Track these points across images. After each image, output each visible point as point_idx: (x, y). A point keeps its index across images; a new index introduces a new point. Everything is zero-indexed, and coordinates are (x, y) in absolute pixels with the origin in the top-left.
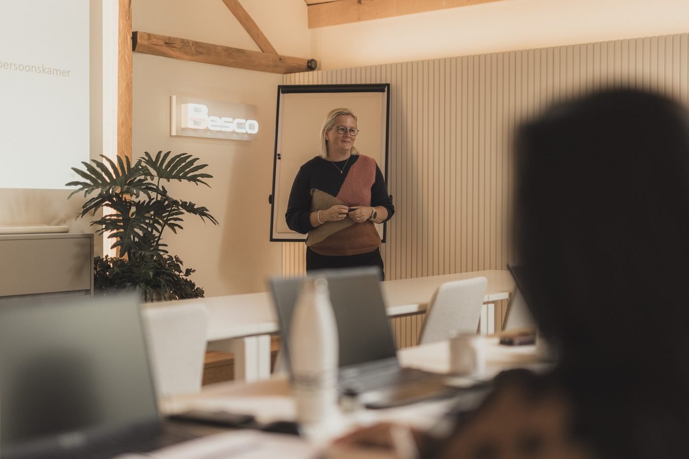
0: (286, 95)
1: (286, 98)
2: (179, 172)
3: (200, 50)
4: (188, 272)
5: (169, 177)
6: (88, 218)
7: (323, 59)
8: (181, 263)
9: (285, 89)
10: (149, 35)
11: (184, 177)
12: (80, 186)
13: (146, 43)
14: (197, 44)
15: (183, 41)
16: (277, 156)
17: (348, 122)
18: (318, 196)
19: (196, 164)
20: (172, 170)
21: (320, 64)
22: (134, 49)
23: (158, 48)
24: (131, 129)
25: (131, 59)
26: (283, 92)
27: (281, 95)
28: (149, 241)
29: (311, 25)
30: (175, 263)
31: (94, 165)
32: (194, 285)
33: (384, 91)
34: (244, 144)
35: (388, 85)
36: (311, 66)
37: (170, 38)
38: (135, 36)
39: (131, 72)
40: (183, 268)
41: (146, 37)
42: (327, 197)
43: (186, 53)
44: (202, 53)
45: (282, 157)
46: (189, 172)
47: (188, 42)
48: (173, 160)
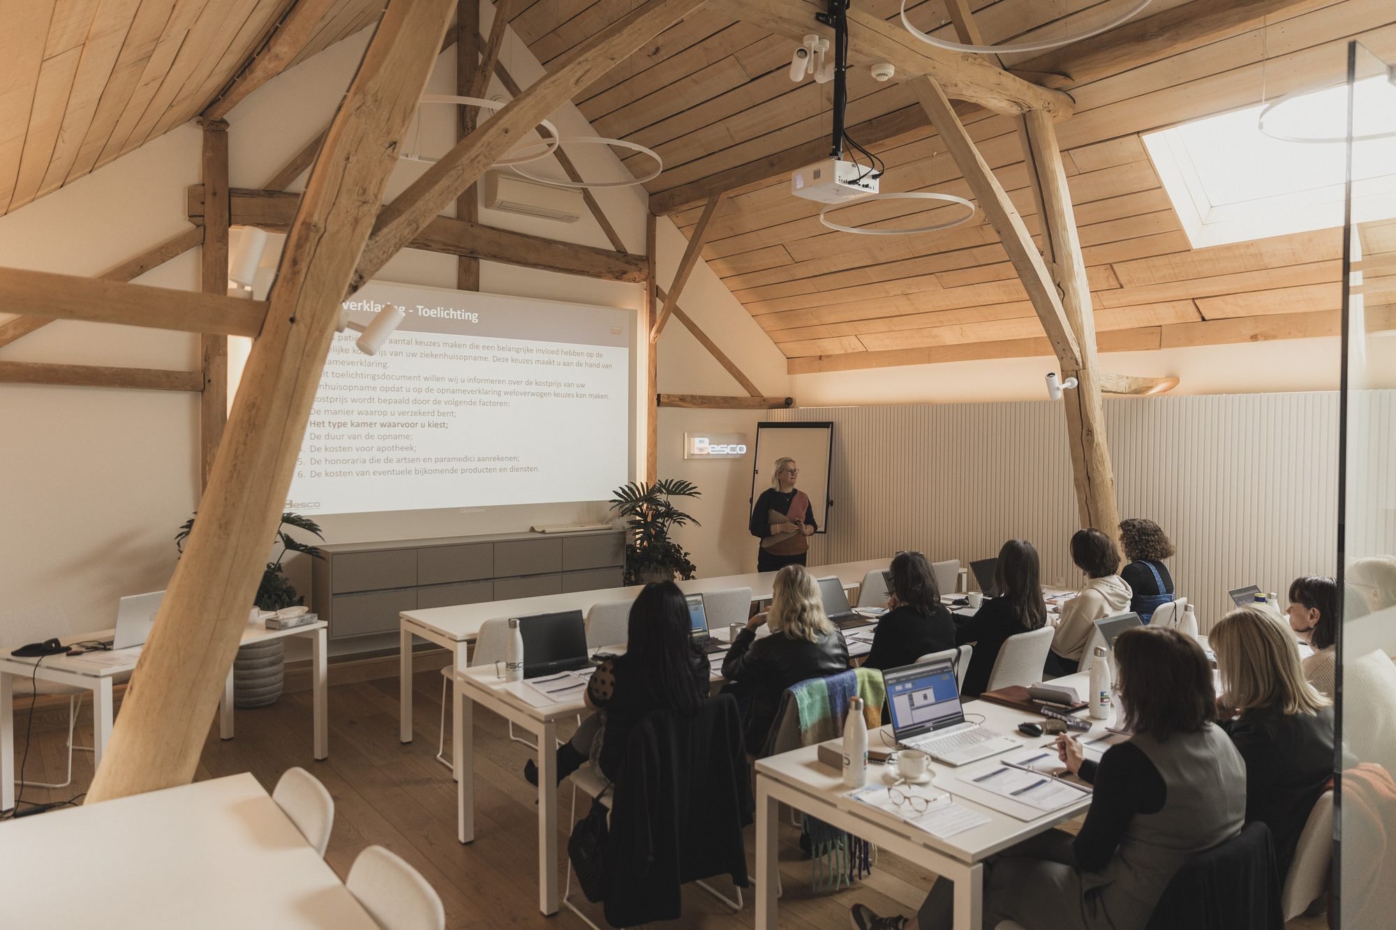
0: (763, 429)
1: (763, 431)
2: (680, 491)
3: (704, 401)
4: (686, 554)
5: (674, 493)
6: (626, 518)
7: (798, 397)
8: (681, 548)
9: (762, 425)
10: (669, 395)
11: (684, 494)
12: (617, 503)
13: (666, 401)
14: (702, 397)
15: (692, 396)
16: (755, 472)
17: (791, 466)
18: (774, 514)
19: (690, 486)
20: (676, 490)
21: (795, 402)
22: (658, 405)
23: (675, 403)
24: (656, 458)
25: (656, 412)
26: (761, 427)
27: (760, 429)
28: (661, 534)
29: (789, 373)
30: (678, 549)
31: (626, 489)
32: (689, 563)
33: (829, 427)
34: (737, 460)
35: (832, 423)
36: (788, 403)
37: (683, 396)
38: (659, 396)
39: (656, 421)
40: (683, 552)
41: (667, 397)
42: (780, 516)
43: (694, 404)
44: (705, 403)
45: (759, 472)
46: (686, 491)
47: (696, 396)
48: (676, 484)
